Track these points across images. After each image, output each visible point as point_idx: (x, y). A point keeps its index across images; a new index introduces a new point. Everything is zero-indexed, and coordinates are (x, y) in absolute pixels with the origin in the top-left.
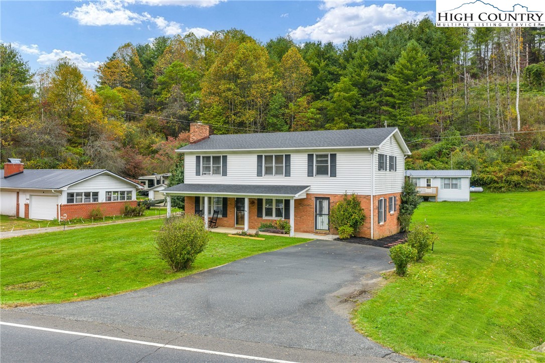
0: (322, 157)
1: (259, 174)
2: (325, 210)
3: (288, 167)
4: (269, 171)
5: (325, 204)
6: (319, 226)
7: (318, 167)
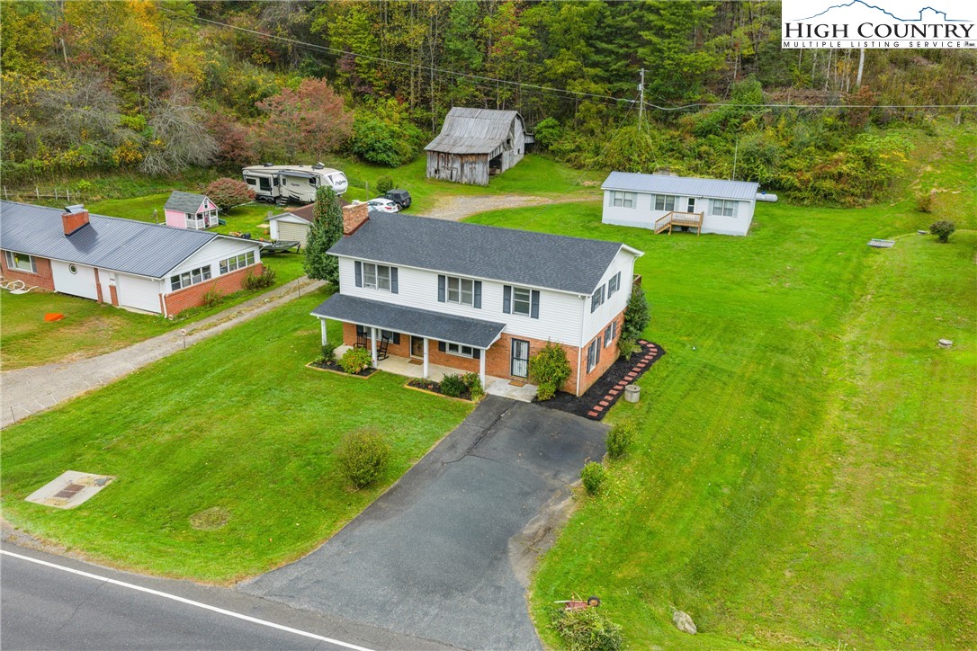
0: (521, 294)
1: (441, 299)
2: (524, 355)
3: (478, 297)
4: (453, 297)
5: (524, 347)
6: (516, 372)
7: (516, 303)
